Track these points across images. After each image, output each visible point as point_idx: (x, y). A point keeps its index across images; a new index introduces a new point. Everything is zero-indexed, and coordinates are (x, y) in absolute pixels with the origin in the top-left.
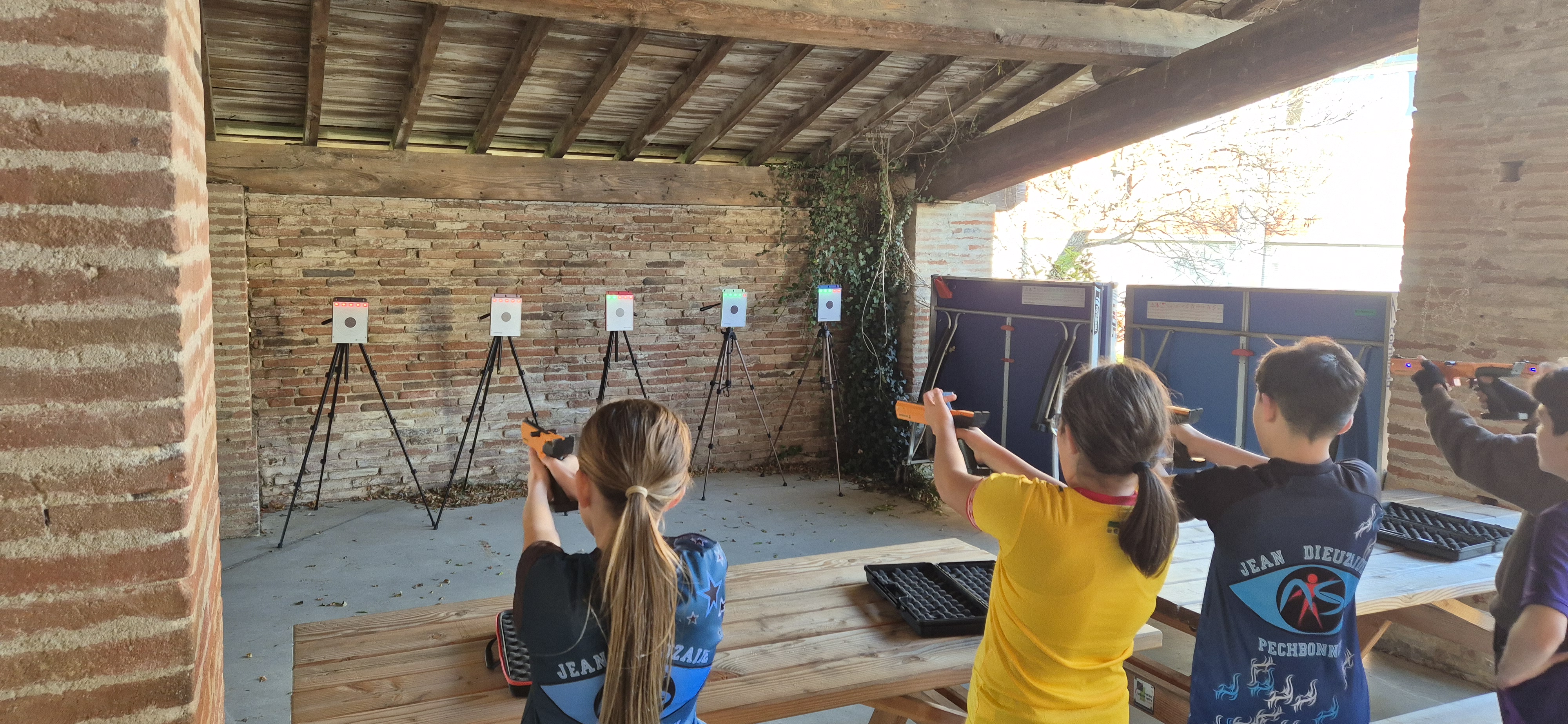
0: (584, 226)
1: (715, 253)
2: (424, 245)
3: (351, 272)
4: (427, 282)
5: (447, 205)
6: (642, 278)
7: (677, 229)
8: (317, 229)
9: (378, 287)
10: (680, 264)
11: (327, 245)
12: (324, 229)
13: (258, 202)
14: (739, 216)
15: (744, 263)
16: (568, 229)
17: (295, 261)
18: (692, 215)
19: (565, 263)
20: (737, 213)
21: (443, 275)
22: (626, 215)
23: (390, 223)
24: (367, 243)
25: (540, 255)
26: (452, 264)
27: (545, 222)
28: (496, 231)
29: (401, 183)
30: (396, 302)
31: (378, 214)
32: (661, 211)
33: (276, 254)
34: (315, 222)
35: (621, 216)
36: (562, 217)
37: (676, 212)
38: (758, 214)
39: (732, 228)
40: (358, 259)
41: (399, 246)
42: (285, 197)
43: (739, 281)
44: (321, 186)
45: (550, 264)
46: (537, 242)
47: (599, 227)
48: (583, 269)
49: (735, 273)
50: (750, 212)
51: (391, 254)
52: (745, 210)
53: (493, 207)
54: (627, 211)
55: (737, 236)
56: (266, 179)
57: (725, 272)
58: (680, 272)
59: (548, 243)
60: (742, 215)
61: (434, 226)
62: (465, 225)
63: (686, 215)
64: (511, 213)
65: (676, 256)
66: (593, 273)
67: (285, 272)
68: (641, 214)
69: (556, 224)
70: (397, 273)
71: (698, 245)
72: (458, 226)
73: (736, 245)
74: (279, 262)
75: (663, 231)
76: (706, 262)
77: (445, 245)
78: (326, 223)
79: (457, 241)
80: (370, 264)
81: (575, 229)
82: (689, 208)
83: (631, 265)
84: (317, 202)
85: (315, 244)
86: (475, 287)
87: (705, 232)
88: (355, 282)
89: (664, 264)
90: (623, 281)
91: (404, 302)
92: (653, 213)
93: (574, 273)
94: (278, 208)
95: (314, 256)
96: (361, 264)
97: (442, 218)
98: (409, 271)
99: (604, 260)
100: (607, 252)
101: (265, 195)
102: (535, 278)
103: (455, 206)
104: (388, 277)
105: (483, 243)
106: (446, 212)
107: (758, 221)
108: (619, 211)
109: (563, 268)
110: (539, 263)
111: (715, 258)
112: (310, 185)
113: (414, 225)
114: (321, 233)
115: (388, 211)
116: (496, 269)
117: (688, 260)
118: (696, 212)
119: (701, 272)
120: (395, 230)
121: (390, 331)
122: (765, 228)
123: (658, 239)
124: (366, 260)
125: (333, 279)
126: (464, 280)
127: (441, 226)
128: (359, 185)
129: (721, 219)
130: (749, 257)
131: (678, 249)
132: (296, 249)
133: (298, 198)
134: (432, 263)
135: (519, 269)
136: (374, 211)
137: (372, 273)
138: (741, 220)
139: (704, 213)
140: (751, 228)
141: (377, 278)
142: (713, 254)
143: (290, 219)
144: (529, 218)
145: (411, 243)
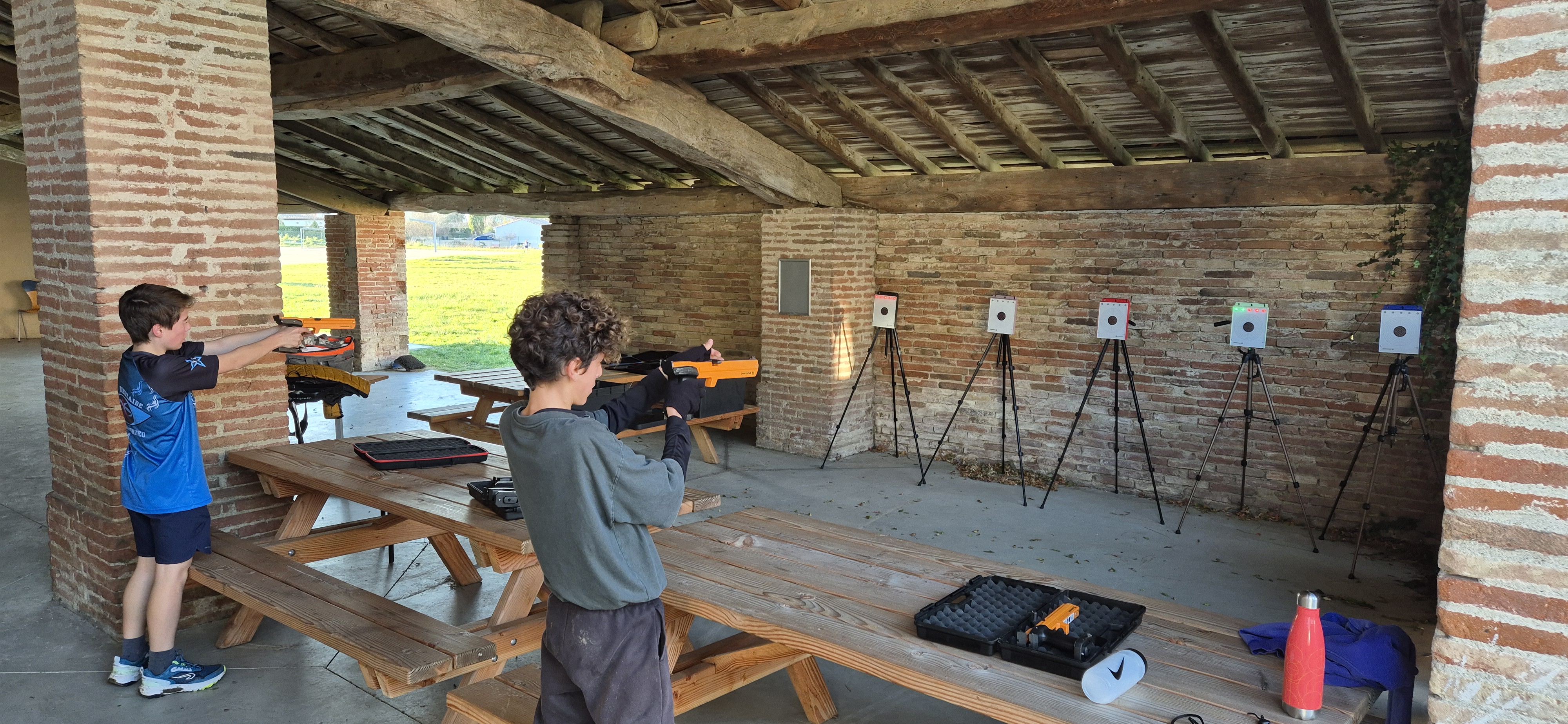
0: (1134, 233)
1: (1296, 263)
2: (992, 252)
3: (937, 275)
4: (990, 284)
5: (1011, 217)
6: (1199, 289)
7: (1246, 235)
8: (918, 240)
9: (955, 287)
10: (1247, 275)
11: (924, 253)
12: (923, 239)
13: (884, 220)
14: (1335, 217)
15: (1340, 276)
16: (1119, 237)
17: (903, 265)
18: (1267, 218)
19: (1115, 272)
20: (1332, 214)
21: (1004, 278)
22: (1183, 221)
23: (968, 234)
24: (950, 251)
25: (1089, 262)
26: (1012, 269)
27: (1095, 230)
28: (1052, 239)
29: (975, 200)
30: (967, 300)
31: (959, 227)
32: (1225, 215)
33: (893, 259)
34: (917, 235)
35: (1177, 221)
36: (1113, 224)
37: (1245, 216)
38: (1367, 214)
39: (1324, 232)
40: (943, 264)
41: (972, 254)
42: (900, 216)
43: (1330, 297)
44: (920, 205)
45: (1097, 271)
46: (1088, 250)
47: (1151, 234)
48: (1132, 277)
49: (1327, 287)
50: (1354, 212)
51: (966, 260)
52: (1347, 210)
53: (1050, 217)
54: (1185, 216)
55: (1330, 242)
56: (888, 203)
57: (1309, 286)
58: (1248, 284)
59: (1098, 250)
60: (1341, 215)
61: (999, 236)
62: (1024, 235)
63: (1258, 218)
64: (1064, 222)
65: (1243, 266)
66: (1142, 281)
67: (898, 273)
68: (1201, 219)
69: (1108, 232)
70: (970, 276)
71: (1272, 253)
72: (1018, 236)
73: (1330, 253)
74: (894, 265)
75: (1227, 237)
76: (1284, 273)
77: (1006, 252)
78: (924, 236)
79: (1016, 249)
80: (951, 268)
81: (1126, 236)
82: (1263, 210)
83: (1186, 275)
84: (920, 218)
85: (916, 251)
86: (1029, 290)
87: (1284, 237)
88: (940, 282)
89: (1228, 274)
90: (1175, 291)
91: (973, 301)
92: (1215, 218)
93: (1122, 281)
94: (896, 224)
95: (915, 261)
96: (945, 268)
97: (1006, 229)
98: (979, 275)
99: (1154, 268)
100: (1158, 260)
101: (889, 215)
102: (1082, 284)
103: (1017, 218)
104: (963, 279)
105: (1038, 250)
106: (1009, 223)
107: (1365, 223)
108: (1175, 216)
109: (1111, 276)
110: (1088, 270)
111: (1298, 268)
112: (913, 205)
113: (985, 235)
114: (921, 243)
115: (965, 224)
116: (1049, 275)
117: (1258, 270)
118: (1273, 215)
119: (1274, 283)
120: (970, 239)
121: (962, 324)
122: (1377, 232)
123: (1220, 246)
124: (948, 265)
125: (925, 280)
126: (1021, 284)
127: (1005, 236)
128: (944, 204)
129: (1307, 221)
130: (1349, 268)
131: (1244, 257)
132: (904, 256)
133: (908, 216)
134: (997, 268)
135: (1069, 275)
136: (956, 224)
137: (953, 275)
138: (1338, 221)
139: (1285, 215)
140: (1354, 231)
141: (955, 280)
142: (1293, 263)
143: (902, 232)
144: (1081, 227)
145: (981, 250)
